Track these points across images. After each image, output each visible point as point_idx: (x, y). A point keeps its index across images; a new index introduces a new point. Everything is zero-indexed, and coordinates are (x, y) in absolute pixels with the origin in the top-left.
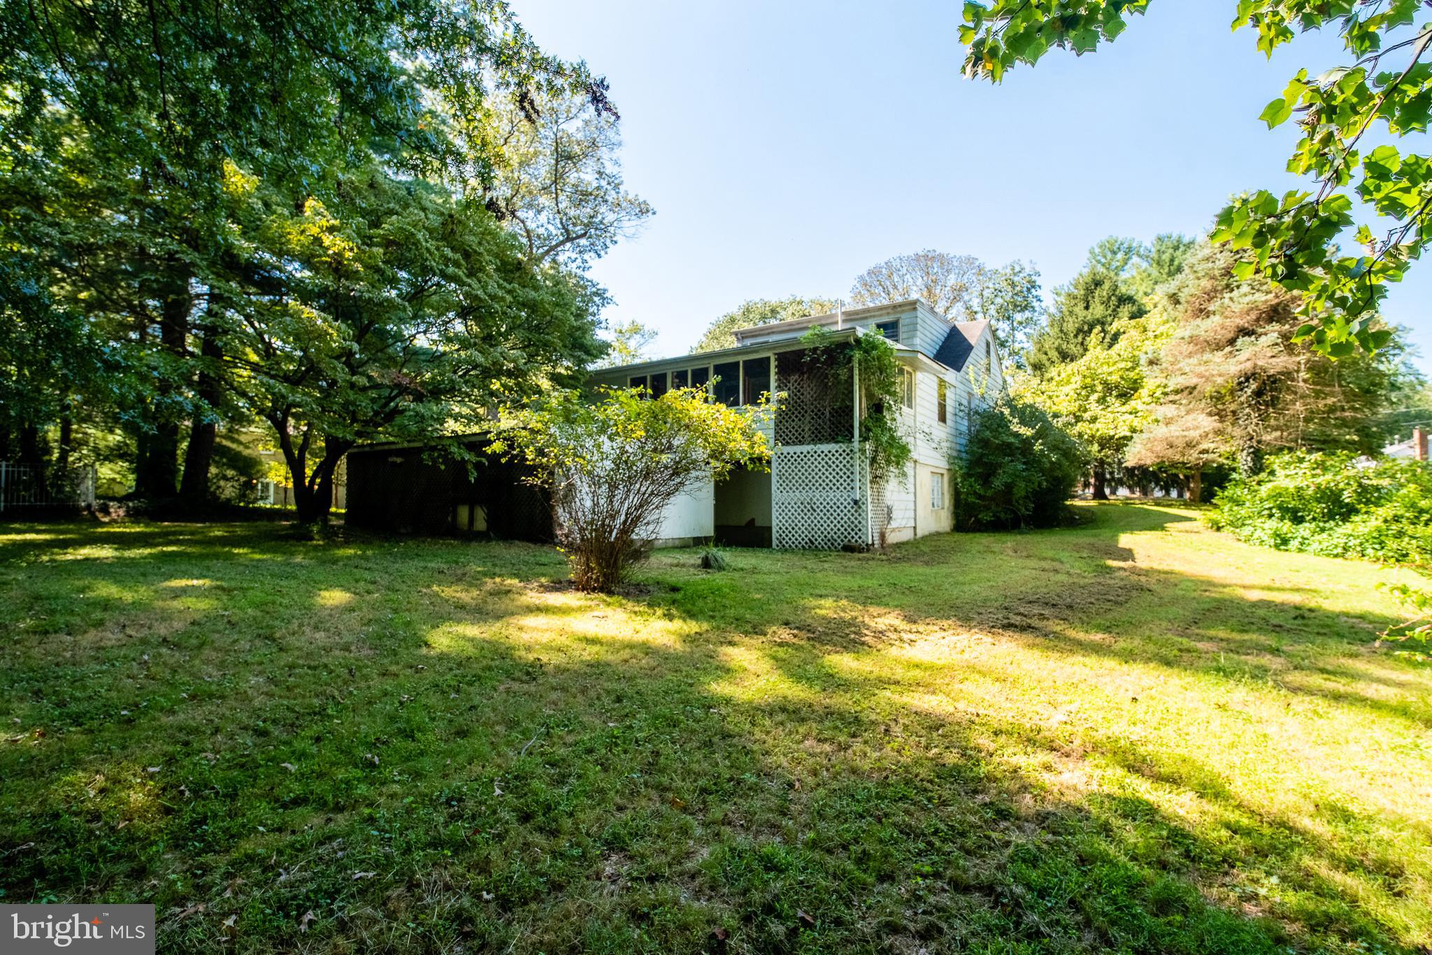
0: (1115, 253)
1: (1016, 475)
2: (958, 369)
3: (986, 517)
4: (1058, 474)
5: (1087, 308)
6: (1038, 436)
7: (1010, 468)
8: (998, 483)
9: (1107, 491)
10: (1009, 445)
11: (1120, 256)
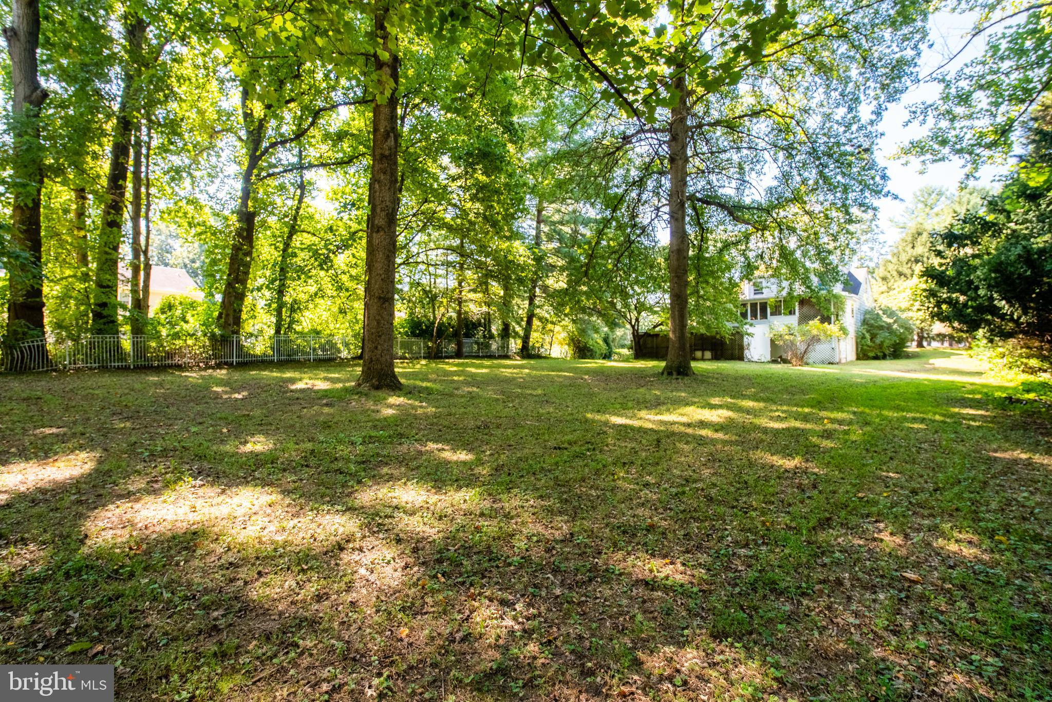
0: (930, 194)
1: (885, 338)
2: (857, 294)
3: (871, 354)
4: (903, 337)
5: (913, 247)
6: (895, 322)
7: (883, 335)
8: (878, 341)
9: (925, 343)
10: (882, 326)
11: (934, 196)
